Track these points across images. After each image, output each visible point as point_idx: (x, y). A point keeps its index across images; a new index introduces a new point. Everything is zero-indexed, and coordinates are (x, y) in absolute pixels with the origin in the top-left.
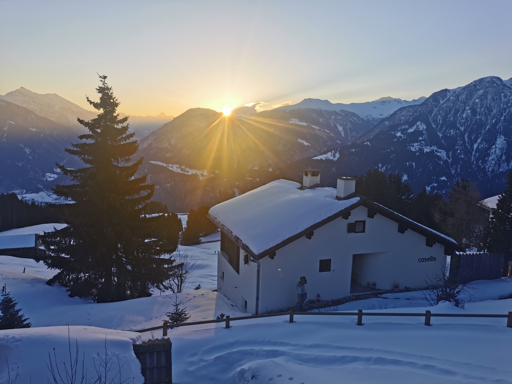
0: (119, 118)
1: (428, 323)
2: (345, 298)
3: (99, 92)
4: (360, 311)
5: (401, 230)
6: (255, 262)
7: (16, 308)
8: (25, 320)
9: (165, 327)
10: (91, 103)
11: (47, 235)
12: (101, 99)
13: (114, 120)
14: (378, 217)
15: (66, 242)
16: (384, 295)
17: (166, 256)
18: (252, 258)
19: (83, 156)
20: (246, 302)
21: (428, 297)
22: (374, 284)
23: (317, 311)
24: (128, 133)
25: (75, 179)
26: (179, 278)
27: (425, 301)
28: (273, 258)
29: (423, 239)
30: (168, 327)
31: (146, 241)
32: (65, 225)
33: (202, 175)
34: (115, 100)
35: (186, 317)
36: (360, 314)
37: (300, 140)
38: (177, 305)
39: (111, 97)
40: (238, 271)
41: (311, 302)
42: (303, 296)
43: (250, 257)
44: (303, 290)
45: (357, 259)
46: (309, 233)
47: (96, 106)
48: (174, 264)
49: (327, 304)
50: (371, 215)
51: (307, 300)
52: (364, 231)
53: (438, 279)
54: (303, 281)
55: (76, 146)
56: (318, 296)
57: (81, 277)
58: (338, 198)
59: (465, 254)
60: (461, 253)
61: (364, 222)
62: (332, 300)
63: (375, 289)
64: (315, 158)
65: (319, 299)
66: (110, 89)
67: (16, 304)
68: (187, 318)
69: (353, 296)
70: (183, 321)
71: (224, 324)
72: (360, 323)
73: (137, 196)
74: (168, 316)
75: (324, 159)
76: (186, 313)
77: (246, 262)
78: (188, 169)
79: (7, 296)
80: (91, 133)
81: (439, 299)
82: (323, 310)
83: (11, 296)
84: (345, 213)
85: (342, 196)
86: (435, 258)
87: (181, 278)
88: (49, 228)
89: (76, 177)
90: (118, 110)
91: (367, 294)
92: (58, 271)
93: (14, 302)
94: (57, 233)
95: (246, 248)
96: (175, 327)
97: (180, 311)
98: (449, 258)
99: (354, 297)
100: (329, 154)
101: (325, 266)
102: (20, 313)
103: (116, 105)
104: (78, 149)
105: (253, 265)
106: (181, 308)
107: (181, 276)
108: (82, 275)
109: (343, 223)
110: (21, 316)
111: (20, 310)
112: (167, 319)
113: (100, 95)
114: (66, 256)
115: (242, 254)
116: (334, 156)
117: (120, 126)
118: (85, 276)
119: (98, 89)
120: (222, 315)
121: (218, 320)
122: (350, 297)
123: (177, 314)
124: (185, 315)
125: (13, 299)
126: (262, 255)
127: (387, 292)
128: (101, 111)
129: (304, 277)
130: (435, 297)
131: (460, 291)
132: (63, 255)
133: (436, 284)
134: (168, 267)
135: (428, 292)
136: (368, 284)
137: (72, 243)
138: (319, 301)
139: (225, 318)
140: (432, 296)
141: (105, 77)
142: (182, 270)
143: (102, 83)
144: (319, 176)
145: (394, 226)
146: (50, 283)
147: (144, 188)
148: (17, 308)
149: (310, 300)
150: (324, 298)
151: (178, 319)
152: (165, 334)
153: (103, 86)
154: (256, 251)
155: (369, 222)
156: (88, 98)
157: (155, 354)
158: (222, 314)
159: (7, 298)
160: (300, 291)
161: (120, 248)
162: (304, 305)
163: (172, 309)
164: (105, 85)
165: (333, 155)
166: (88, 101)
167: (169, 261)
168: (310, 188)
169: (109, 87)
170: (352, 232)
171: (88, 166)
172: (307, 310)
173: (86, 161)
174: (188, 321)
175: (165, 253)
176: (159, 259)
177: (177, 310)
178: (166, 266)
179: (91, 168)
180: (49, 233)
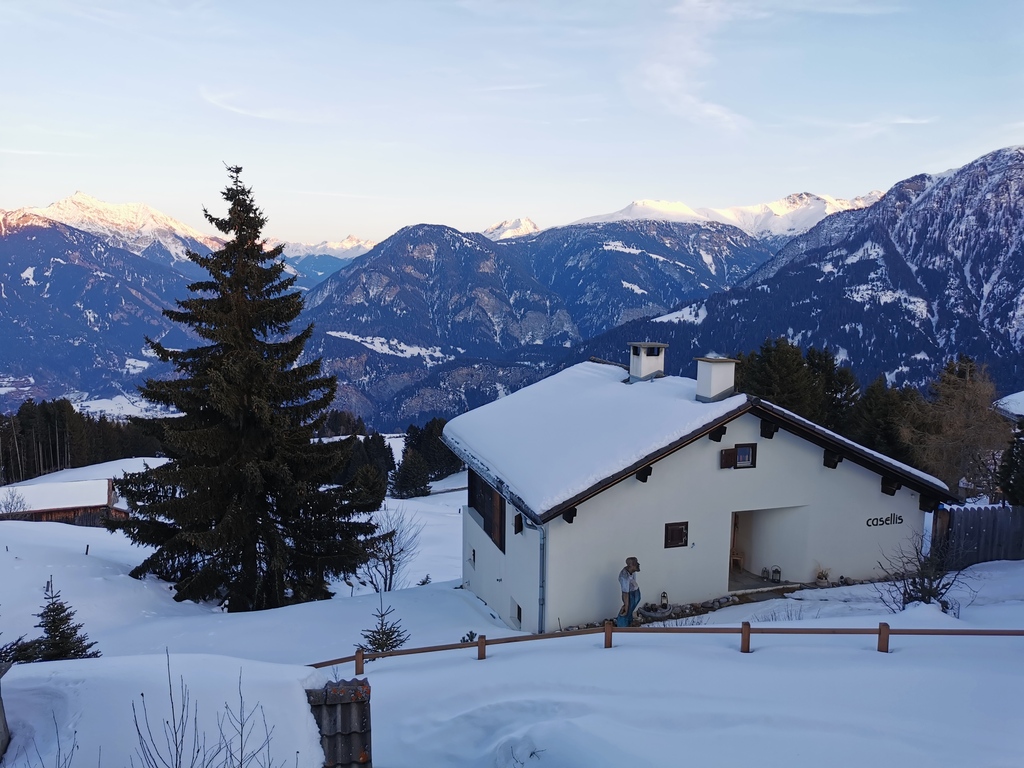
0: (267, 248)
1: (883, 647)
2: (717, 600)
3: (227, 199)
4: (746, 624)
5: (830, 462)
6: (536, 528)
7: (71, 622)
8: (90, 646)
9: (361, 657)
10: (212, 220)
11: (130, 478)
12: (231, 211)
13: (256, 252)
14: (781, 435)
15: (166, 492)
16: (797, 594)
17: (361, 518)
18: (529, 522)
19: (197, 324)
20: (519, 609)
21: (886, 596)
22: (777, 572)
23: (660, 625)
24: (283, 277)
25: (182, 368)
26: (387, 563)
27: (880, 606)
28: (570, 521)
29: (875, 481)
30: (365, 658)
31: (321, 489)
32: (164, 461)
33: (432, 358)
34: (258, 212)
35: (401, 638)
36: (746, 630)
37: (626, 284)
38: (382, 615)
39: (249, 208)
40: (502, 547)
41: (650, 608)
42: (633, 596)
43: (527, 519)
44: (632, 585)
45: (742, 522)
46: (642, 471)
47: (223, 225)
48: (376, 535)
49: (681, 613)
50: (767, 432)
51: (640, 605)
52: (753, 465)
53: (905, 560)
54: (633, 566)
55: (184, 304)
56: (664, 596)
57: (196, 563)
58: (699, 399)
59: (962, 508)
60: (955, 507)
61: (754, 447)
62: (692, 605)
63: (778, 582)
64: (658, 320)
65: (665, 601)
66: (249, 192)
67: (73, 614)
68: (402, 641)
69: (735, 595)
70: (395, 647)
71: (474, 651)
72: (746, 649)
73: (302, 401)
74: (366, 637)
75: (676, 321)
76: (401, 630)
77: (519, 528)
78: (403, 346)
79: (55, 600)
80: (211, 279)
81: (908, 599)
82: (671, 624)
83: (62, 600)
84: (715, 431)
85: (709, 394)
86: (900, 518)
87: (391, 563)
88: (135, 465)
89: (184, 365)
91: (762, 592)
92: (148, 551)
93: (68, 611)
94: (148, 475)
95: (518, 503)
96: (379, 657)
97: (389, 626)
98: (929, 517)
99: (737, 599)
100: (687, 310)
101: (676, 535)
102: (80, 633)
103: (261, 223)
104: (188, 310)
105: (532, 535)
106: (390, 620)
107: (390, 559)
108: (198, 557)
109: (710, 451)
110: (81, 640)
111: (79, 626)
112: (364, 642)
113: (229, 204)
114: (167, 521)
115: (511, 512)
116: (697, 315)
117: (265, 265)
118: (204, 560)
119: (224, 194)
120: (472, 635)
121: (464, 644)
122: (728, 599)
123: (384, 633)
124: (399, 635)
125: (66, 606)
126: (549, 515)
127: (803, 586)
128: (231, 236)
129: (634, 559)
130: (900, 597)
131: (950, 584)
132: (161, 519)
133: (902, 570)
134: (366, 540)
135: (886, 585)
136: (765, 571)
137: (177, 495)
138: (664, 606)
139: (476, 639)
140: (894, 594)
141: (238, 170)
142: (393, 546)
143: (232, 181)
144: (662, 355)
146: (137, 573)
147: (318, 384)
148: (74, 622)
149: (646, 604)
150: (676, 599)
151: (384, 642)
152: (359, 671)
153: (234, 187)
154: (539, 507)
155: (764, 446)
156: (205, 211)
157: (339, 708)
158: (471, 632)
159: (54, 603)
160: (626, 587)
161: (271, 504)
162: (634, 615)
163: (374, 624)
164: (239, 184)
165: (694, 313)
166: (206, 215)
167: (368, 528)
168: (646, 379)
169: (247, 189)
170: (730, 467)
171: (208, 343)
172: (639, 624)
173: (205, 334)
174: (404, 647)
175: (358, 511)
176: (348, 524)
177: (382, 625)
178: (361, 538)
179: (212, 347)
180: (134, 475)
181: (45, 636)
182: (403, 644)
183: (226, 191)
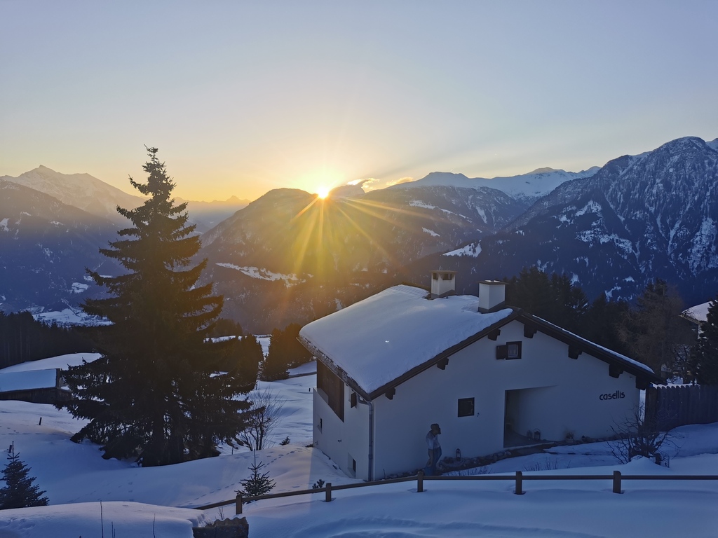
0: (175, 205)
1: (617, 489)
2: (496, 454)
3: (147, 171)
4: (519, 473)
5: (573, 355)
6: (366, 403)
7: (27, 476)
8: (40, 494)
9: (239, 501)
10: (136, 185)
11: (73, 370)
12: (149, 179)
13: (167, 208)
14: (538, 335)
15: (99, 379)
16: (553, 449)
17: (240, 398)
18: (361, 399)
19: (124, 259)
20: (354, 462)
21: (616, 451)
22: (538, 433)
24: (186, 225)
25: (112, 290)
26: (259, 429)
27: (612, 457)
28: (391, 398)
29: (604, 368)
30: (243, 501)
31: (211, 376)
32: (98, 356)
33: (290, 281)
34: (168, 180)
35: (269, 485)
36: (519, 478)
37: (425, 230)
38: (256, 469)
39: (163, 177)
40: (342, 417)
41: (448, 460)
42: (436, 451)
43: (359, 396)
44: (435, 444)
45: (512, 396)
46: (441, 361)
47: (143, 189)
48: (252, 408)
49: (471, 464)
50: (529, 334)
51: (442, 458)
52: (519, 357)
53: (629, 425)
54: (436, 430)
55: (115, 245)
56: (458, 451)
57: (120, 430)
58: (481, 311)
59: (666, 387)
60: (661, 386)
61: (519, 344)
62: (478, 458)
63: (539, 441)
64: (448, 254)
65: (459, 456)
66: (162, 166)
67: (28, 470)
68: (270, 488)
69: (509, 450)
70: (265, 492)
71: (323, 495)
72: (519, 491)
73: (198, 313)
74: (244, 485)
75: (460, 255)
76: (269, 479)
77: (354, 404)
78: (269, 273)
79: (15, 459)
80: (135, 227)
81: (632, 453)
82: (465, 473)
83: (20, 459)
84: (492, 332)
85: (487, 307)
86: (623, 394)
87: (261, 429)
88: (76, 360)
89: (113, 288)
90: (173, 195)
91: (528, 448)
92: (87, 421)
93: (25, 468)
94: (87, 367)
95: (353, 384)
96: (253, 500)
97: (260, 477)
98: (643, 394)
99: (509, 453)
100: (467, 248)
101: (466, 407)
102: (33, 484)
103: (171, 187)
104: (118, 249)
105: (364, 408)
106: (261, 472)
107: (261, 425)
108: (122, 426)
109: (489, 346)
110: (35, 489)
111: (33, 479)
112: (242, 489)
113: (149, 174)
114: (99, 400)
115: (348, 392)
116: (474, 251)
117: (175, 216)
118: (125, 428)
119: (145, 167)
120: (321, 483)
121: (315, 490)
122: (503, 453)
123: (257, 482)
124: (267, 483)
125: (23, 464)
126: (376, 394)
127: (556, 444)
128: (150, 196)
129: (437, 425)
130: (625, 451)
131: (661, 442)
132: (95, 399)
133: (627, 432)
134: (243, 413)
135: (616, 443)
136: (529, 433)
137: (107, 381)
138: (458, 459)
139: (324, 486)
140: (621, 449)
141: (155, 151)
142: (262, 417)
143: (150, 158)
144: (453, 281)
145: (563, 349)
146: (76, 438)
147: (209, 301)
148: (29, 476)
149: (446, 458)
150: (465, 454)
151: (257, 489)
152: (239, 511)
153: (152, 163)
154: (367, 388)
155: (527, 344)
156: (131, 179)
158: (320, 480)
159: (15, 462)
160: (431, 445)
161: (175, 387)
162: (437, 466)
163: (249, 475)
164: (155, 160)
165: (472, 250)
166: (132, 182)
167: (245, 405)
168: (443, 296)
169: (161, 163)
170: (503, 358)
171: (131, 272)
172: (442, 472)
173: (129, 266)
174: (272, 492)
175: (238, 393)
176: (230, 401)
177: (255, 475)
178: (240, 411)
179: (135, 274)
180: (76, 367)
181: (7, 487)
182: (271, 490)
183: (146, 165)
